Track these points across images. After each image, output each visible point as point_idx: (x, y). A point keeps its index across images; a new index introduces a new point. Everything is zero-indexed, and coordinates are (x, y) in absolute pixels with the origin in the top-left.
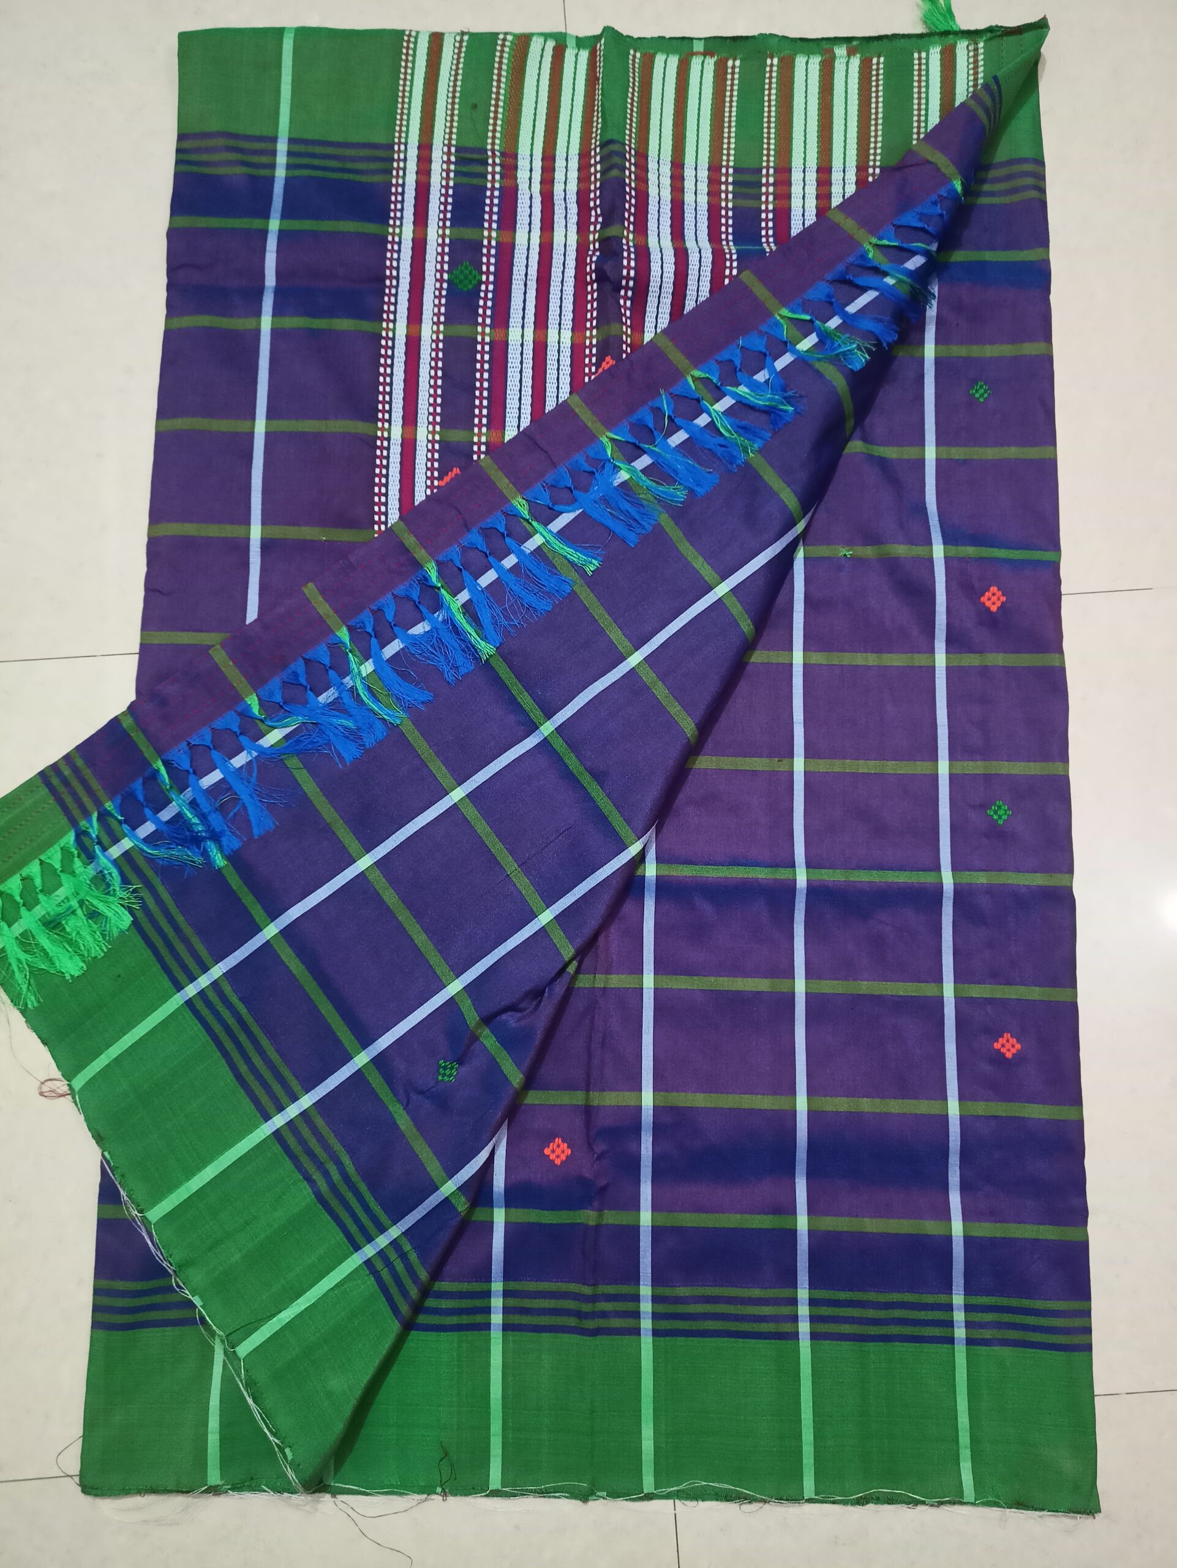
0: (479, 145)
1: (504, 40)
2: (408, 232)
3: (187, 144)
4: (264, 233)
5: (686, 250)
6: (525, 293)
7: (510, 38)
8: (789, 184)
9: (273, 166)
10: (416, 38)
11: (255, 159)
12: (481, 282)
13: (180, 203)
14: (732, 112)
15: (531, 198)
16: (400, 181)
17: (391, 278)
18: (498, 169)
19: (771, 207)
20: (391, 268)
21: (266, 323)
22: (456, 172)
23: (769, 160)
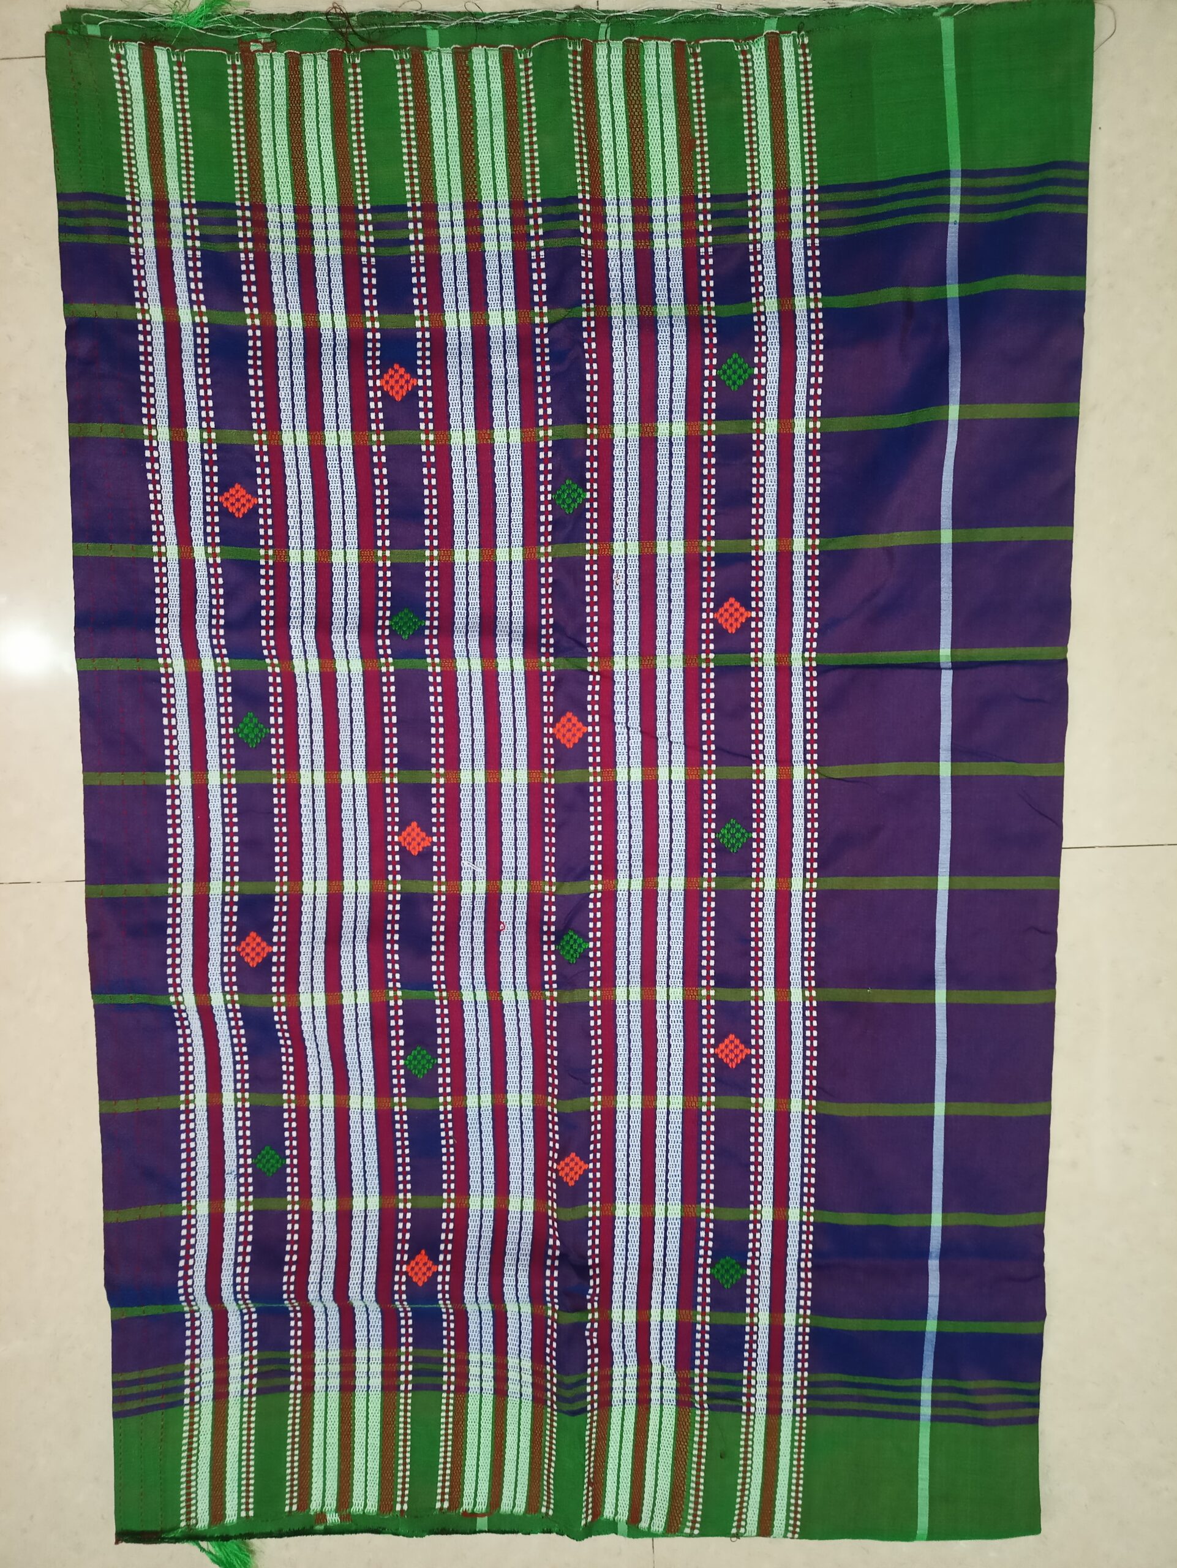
0: (718, 1414)
1: (693, 1528)
2: (790, 1319)
3: (1028, 1412)
4: (941, 1317)
5: (492, 1301)
6: (665, 1256)
7: (687, 1531)
8: (384, 1374)
9: (935, 1389)
10: (787, 1531)
11: (954, 1397)
12: (712, 1266)
13: (1033, 1347)
14: (444, 1452)
15: (661, 1358)
16: (799, 1374)
17: (806, 1270)
18: (697, 1389)
19: (403, 1349)
20: (806, 1280)
21: (937, 1219)
22: (740, 1384)
23: (404, 1400)
